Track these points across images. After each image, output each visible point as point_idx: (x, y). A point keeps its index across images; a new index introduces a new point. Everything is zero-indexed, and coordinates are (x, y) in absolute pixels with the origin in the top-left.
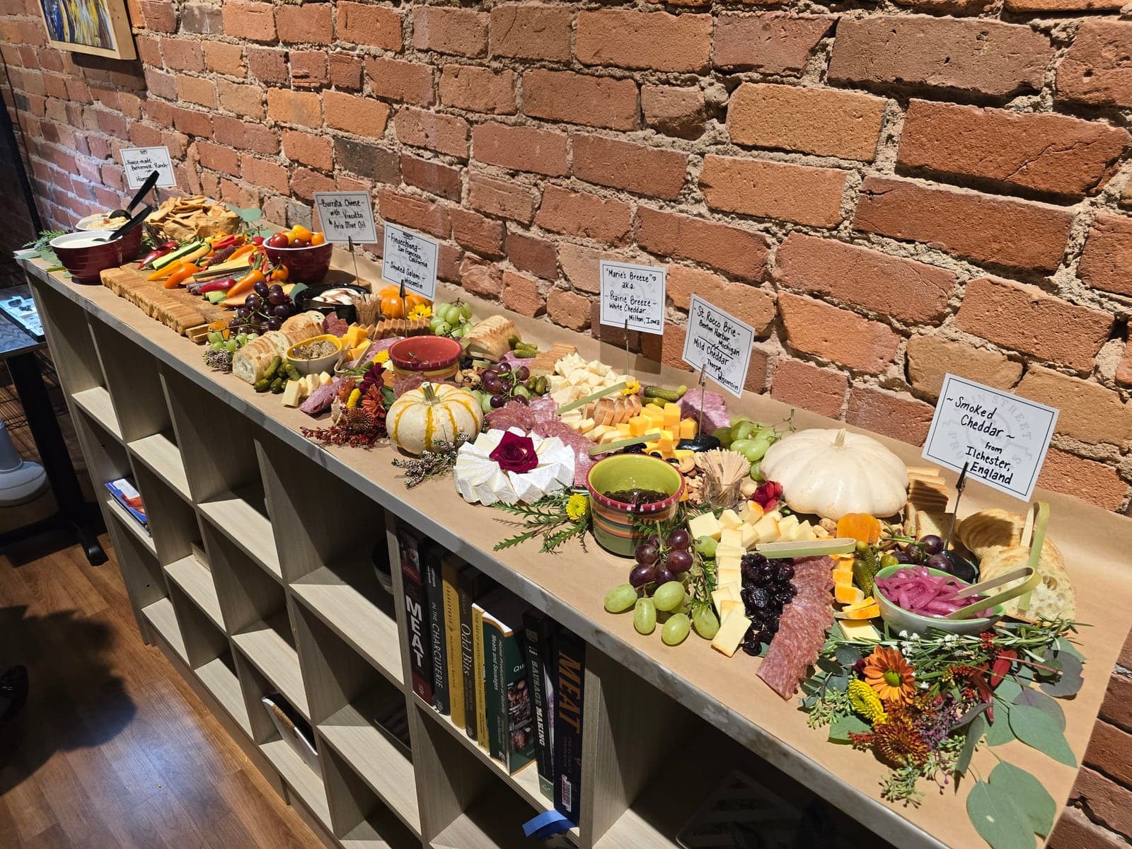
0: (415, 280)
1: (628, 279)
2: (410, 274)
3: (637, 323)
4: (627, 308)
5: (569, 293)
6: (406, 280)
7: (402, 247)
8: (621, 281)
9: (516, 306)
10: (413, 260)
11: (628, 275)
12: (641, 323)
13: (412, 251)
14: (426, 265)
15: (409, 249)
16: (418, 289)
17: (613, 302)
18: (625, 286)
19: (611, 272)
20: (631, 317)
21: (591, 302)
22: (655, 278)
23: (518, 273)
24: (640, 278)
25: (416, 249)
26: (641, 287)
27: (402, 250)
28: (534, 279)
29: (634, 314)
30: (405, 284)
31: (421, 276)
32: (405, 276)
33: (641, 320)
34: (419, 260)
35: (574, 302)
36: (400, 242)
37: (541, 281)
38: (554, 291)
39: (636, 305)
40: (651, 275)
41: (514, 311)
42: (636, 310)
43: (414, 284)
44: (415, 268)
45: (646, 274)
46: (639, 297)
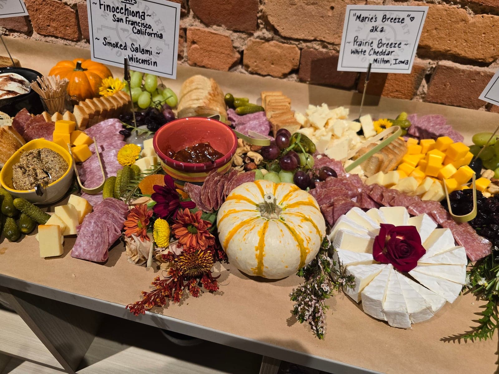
0: (145, 57)
1: (379, 23)
2: (137, 50)
3: (383, 65)
4: (372, 52)
5: (272, 43)
6: (131, 59)
7: (119, 16)
8: (369, 25)
9: (206, 62)
10: (139, 32)
11: (380, 18)
12: (387, 65)
13: (136, 19)
14: (161, 36)
15: (131, 18)
16: (151, 67)
17: (356, 47)
18: (374, 29)
19: (359, 17)
20: (376, 61)
21: (301, 49)
22: (412, 19)
23: (207, 30)
24: (393, 20)
25: (143, 16)
26: (393, 28)
27: (120, 20)
28: (228, 33)
29: (379, 57)
30: (130, 63)
31: (154, 51)
32: (128, 53)
33: (387, 61)
34: (148, 30)
35: (279, 51)
36: (115, 9)
37: (236, 35)
38: (254, 42)
39: (384, 48)
40: (408, 16)
41: (203, 67)
42: (383, 53)
43: (144, 61)
44: (143, 41)
45: (402, 15)
46: (389, 39)
